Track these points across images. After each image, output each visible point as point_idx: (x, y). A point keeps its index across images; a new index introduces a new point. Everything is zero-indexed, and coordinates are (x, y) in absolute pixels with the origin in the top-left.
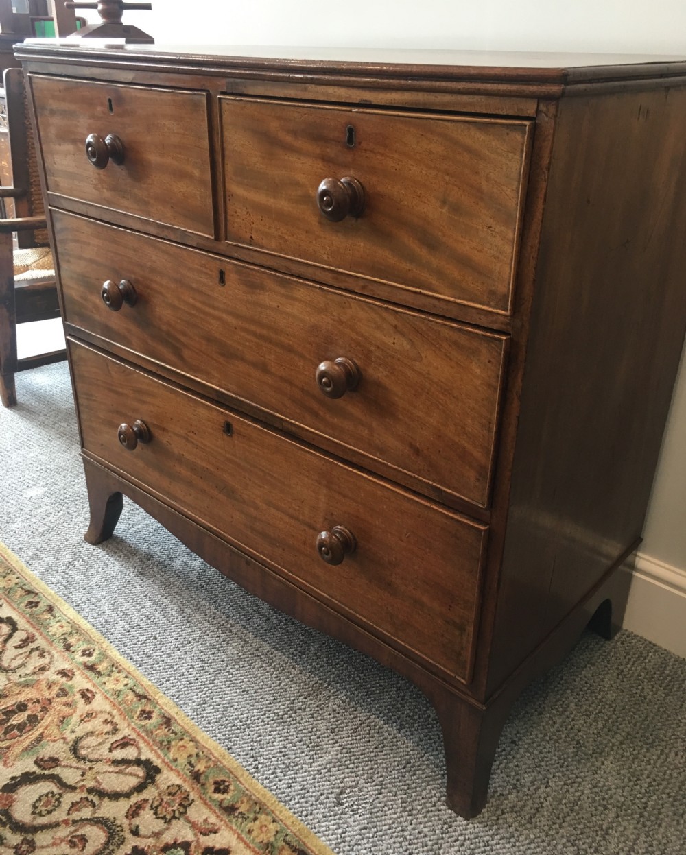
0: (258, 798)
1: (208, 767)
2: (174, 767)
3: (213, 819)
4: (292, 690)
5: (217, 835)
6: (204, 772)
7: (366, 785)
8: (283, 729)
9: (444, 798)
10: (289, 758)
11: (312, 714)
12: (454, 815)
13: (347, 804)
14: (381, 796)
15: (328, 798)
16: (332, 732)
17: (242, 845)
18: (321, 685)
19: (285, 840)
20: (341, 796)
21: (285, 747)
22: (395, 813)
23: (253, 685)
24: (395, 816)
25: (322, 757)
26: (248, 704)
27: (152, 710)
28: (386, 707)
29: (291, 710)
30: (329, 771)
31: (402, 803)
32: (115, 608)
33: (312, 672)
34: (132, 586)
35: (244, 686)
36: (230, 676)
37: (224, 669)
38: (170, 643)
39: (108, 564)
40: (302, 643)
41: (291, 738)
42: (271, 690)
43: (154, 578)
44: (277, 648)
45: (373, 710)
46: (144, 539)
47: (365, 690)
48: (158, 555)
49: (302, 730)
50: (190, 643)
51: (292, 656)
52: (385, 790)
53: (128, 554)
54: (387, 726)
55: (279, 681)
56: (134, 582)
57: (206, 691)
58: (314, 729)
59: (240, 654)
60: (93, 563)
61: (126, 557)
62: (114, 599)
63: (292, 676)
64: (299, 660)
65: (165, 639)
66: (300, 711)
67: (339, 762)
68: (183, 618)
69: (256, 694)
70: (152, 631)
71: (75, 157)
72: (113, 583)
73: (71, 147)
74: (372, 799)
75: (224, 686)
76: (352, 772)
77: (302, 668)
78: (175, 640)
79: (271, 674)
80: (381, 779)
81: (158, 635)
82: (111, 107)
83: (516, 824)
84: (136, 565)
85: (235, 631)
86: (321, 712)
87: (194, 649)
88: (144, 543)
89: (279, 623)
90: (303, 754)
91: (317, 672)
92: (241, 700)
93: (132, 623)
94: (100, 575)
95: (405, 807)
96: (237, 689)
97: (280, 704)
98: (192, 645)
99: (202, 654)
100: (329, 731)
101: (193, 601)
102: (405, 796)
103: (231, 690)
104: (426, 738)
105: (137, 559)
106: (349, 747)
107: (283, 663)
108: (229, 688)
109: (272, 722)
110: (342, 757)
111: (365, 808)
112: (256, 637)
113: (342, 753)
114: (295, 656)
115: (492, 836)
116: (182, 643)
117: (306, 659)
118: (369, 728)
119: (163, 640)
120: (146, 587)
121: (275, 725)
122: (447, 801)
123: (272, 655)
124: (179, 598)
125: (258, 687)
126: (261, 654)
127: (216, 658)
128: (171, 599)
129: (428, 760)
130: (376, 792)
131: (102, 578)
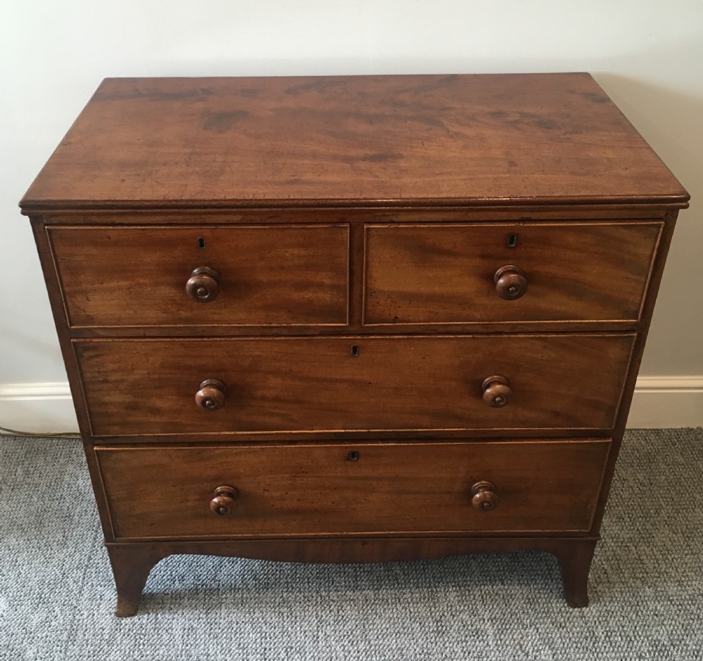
4: (422, 609)
7: (526, 631)
8: (449, 638)
9: (566, 605)
10: (474, 652)
11: (451, 615)
12: (580, 609)
13: (531, 651)
14: (540, 630)
15: (519, 656)
16: (475, 616)
18: (432, 591)
20: (523, 649)
21: (463, 648)
22: (556, 634)
23: (396, 626)
24: (558, 635)
25: (488, 636)
26: (410, 640)
28: (480, 575)
29: (438, 622)
30: (501, 640)
31: (553, 625)
32: (229, 651)
33: (417, 587)
34: (216, 624)
35: (392, 631)
36: (376, 631)
37: (366, 631)
38: (306, 642)
39: (169, 622)
40: (386, 573)
41: (459, 639)
42: (411, 620)
43: (223, 605)
44: (377, 589)
45: (477, 583)
46: (168, 580)
47: (459, 575)
48: (199, 585)
49: (459, 629)
50: (318, 631)
51: (392, 587)
52: (538, 626)
53: (174, 601)
54: (495, 587)
55: (407, 610)
56: (213, 620)
57: (375, 654)
58: (464, 623)
59: (361, 612)
60: (156, 631)
61: (177, 605)
62: (218, 645)
63: (409, 600)
64: (400, 586)
65: (298, 642)
66: (443, 618)
67: (499, 630)
68: (288, 617)
69: (406, 630)
70: (281, 644)
71: (131, 290)
72: (197, 633)
73: (124, 283)
74: (538, 636)
75: (381, 642)
76: (512, 630)
77: (409, 590)
78: (306, 638)
79: (397, 609)
80: (528, 621)
81: (289, 644)
82: (202, 245)
83: (607, 590)
84: (194, 606)
85: (335, 598)
86: (454, 609)
87: (328, 634)
88: (174, 583)
89: (355, 570)
90: (478, 643)
91: (420, 585)
92: (402, 641)
93: (258, 651)
94: (177, 636)
95: (556, 626)
96: (391, 636)
97: (427, 624)
98: (322, 632)
99: (337, 633)
100: (472, 617)
101: (277, 600)
102: (550, 620)
103: (388, 640)
104: (521, 577)
105: (189, 599)
106: (493, 616)
107: (393, 596)
108: (386, 640)
109: (438, 639)
110: (498, 626)
111: (541, 644)
112: (354, 592)
113: (494, 624)
114: (394, 585)
115: (605, 605)
116: (314, 636)
117: (403, 582)
118: (488, 597)
119: (298, 644)
120: (228, 617)
121: (441, 639)
122: (569, 605)
123: (381, 596)
124: (264, 606)
125: (401, 625)
126: (373, 601)
127: (350, 627)
128: (259, 611)
129: (535, 589)
130: (536, 631)
131: (183, 637)
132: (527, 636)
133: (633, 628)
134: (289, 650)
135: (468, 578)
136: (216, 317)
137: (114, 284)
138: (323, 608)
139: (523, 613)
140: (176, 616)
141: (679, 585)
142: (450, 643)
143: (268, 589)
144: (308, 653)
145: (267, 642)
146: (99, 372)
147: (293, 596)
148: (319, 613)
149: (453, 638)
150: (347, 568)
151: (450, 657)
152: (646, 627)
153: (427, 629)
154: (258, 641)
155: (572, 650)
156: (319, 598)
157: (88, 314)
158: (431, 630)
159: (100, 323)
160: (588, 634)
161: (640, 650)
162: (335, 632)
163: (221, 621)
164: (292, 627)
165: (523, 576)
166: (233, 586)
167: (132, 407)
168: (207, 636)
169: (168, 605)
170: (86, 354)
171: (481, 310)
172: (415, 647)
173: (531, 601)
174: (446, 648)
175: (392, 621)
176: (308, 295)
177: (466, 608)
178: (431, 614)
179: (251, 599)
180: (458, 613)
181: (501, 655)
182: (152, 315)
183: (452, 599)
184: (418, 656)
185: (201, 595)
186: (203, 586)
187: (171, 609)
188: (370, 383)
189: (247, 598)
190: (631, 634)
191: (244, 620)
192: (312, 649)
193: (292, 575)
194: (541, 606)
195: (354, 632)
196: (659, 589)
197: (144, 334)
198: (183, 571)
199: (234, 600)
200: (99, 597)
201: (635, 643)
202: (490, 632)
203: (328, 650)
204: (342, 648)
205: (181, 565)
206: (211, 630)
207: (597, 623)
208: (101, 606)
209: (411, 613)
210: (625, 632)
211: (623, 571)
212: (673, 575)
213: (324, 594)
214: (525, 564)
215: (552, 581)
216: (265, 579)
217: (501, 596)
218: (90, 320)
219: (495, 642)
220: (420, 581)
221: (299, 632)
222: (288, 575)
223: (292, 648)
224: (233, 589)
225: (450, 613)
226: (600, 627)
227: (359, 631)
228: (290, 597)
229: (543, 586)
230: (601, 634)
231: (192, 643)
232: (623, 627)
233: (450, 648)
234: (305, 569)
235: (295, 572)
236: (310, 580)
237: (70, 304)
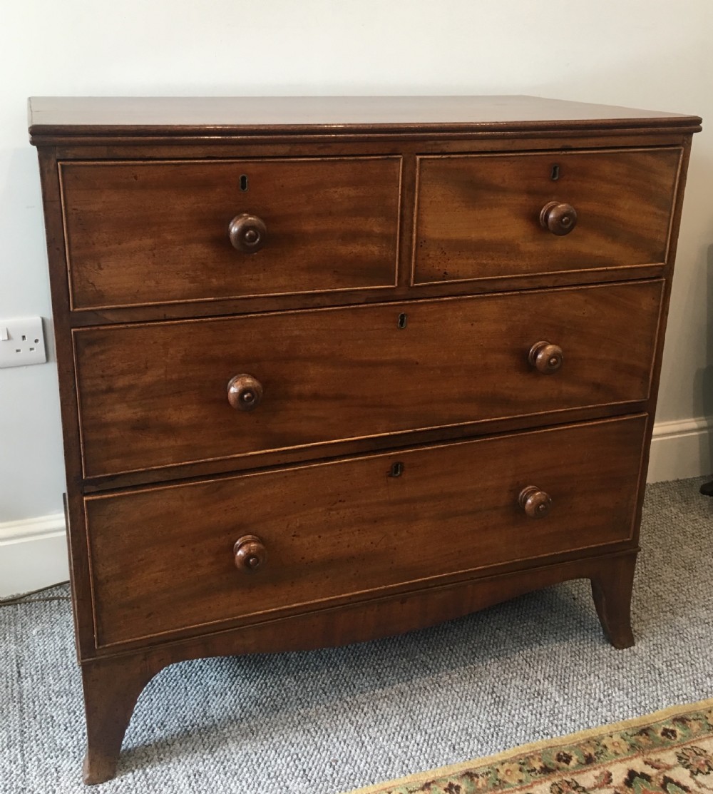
0: (583, 740)
1: (540, 760)
2: (529, 784)
3: (597, 773)
4: (468, 686)
5: (613, 774)
6: (544, 764)
7: (587, 680)
8: (511, 705)
9: (613, 648)
12: (628, 649)
13: (602, 697)
14: (600, 676)
16: (528, 679)
17: (628, 762)
18: (470, 668)
19: (632, 736)
20: (593, 697)
21: (532, 711)
22: (618, 675)
23: (448, 709)
24: (621, 676)
25: (551, 693)
26: (470, 718)
27: (448, 783)
28: (513, 642)
29: (491, 694)
30: (567, 694)
31: (610, 668)
32: (259, 785)
33: (452, 668)
34: (228, 761)
35: (446, 715)
36: (427, 720)
37: (416, 722)
38: (351, 752)
39: (164, 774)
40: (411, 663)
41: (523, 704)
42: (461, 700)
43: (229, 740)
44: (408, 680)
45: (514, 650)
46: (144, 730)
47: (491, 646)
48: (188, 726)
49: (518, 696)
50: (361, 737)
51: (424, 674)
52: (596, 673)
53: (161, 750)
54: (533, 649)
55: (453, 692)
56: (223, 758)
57: (438, 742)
58: (520, 688)
59: (401, 706)
60: (151, 787)
61: (167, 754)
62: (241, 781)
63: (450, 682)
64: (433, 671)
65: (341, 753)
66: (495, 690)
67: (560, 686)
68: (317, 733)
69: (461, 710)
70: (322, 760)
71: (155, 251)
72: (208, 776)
73: (148, 242)
74: (601, 682)
75: (439, 728)
76: (573, 683)
77: (444, 673)
78: (350, 748)
79: (440, 693)
80: (585, 671)
81: (332, 758)
82: (243, 187)
83: (644, 628)
84: (190, 749)
85: (365, 700)
86: (502, 678)
87: (373, 736)
88: (153, 732)
89: (374, 669)
90: (544, 703)
91: (454, 665)
92: (462, 721)
93: (296, 774)
94: (183, 785)
95: (614, 669)
96: (447, 720)
97: (481, 699)
98: (365, 736)
99: (384, 732)
100: (526, 680)
101: (295, 718)
102: (605, 665)
103: (446, 725)
104: (555, 635)
105: (181, 745)
106: (547, 675)
107: (430, 682)
108: (444, 725)
109: (500, 710)
110: (556, 683)
111: (608, 688)
112: (383, 689)
113: (552, 682)
114: (426, 672)
115: (650, 641)
116: (358, 743)
117: (434, 667)
118: (532, 659)
119: (343, 754)
120: (240, 749)
121: (504, 709)
122: (616, 648)
123: (416, 686)
124: (281, 728)
125: (453, 707)
126: (409, 692)
127: (396, 723)
128: (278, 735)
129: (576, 642)
130: (597, 678)
131: (190, 785)
132: (591, 685)
133: (688, 653)
134: (334, 764)
135: (502, 648)
136: (253, 285)
137: (134, 243)
138: (355, 713)
139: (575, 665)
140: (171, 765)
141: (707, 609)
142: (515, 710)
143: (278, 711)
144: (359, 761)
145: (304, 763)
146: (103, 377)
147: (314, 710)
148: (353, 719)
149: (516, 704)
150: (364, 670)
151: (523, 723)
152: (699, 650)
153: (484, 704)
154: (291, 765)
155: (642, 686)
156: (345, 705)
157: (98, 289)
158: (488, 703)
159: (112, 302)
160: (649, 668)
161: (705, 670)
162: (381, 733)
163: (233, 756)
164: (327, 741)
165: (556, 633)
166: (233, 718)
167: (141, 427)
168: (222, 776)
169: (156, 756)
170: (88, 352)
171: (527, 259)
172: (479, 723)
173: (577, 652)
174: (514, 716)
175: (441, 705)
176: (355, 249)
177: (515, 674)
178: (480, 689)
179: (262, 725)
180: (509, 681)
181: (574, 707)
182: (177, 285)
183: (495, 670)
184: (488, 731)
185: (196, 736)
186: (193, 726)
187: (162, 759)
188: (417, 363)
189: (256, 726)
190: (689, 659)
191: (262, 748)
192: (361, 756)
193: (302, 690)
194: (590, 655)
195: (404, 727)
196: (691, 616)
197: (165, 315)
198: (160, 717)
199: (241, 731)
200: (53, 770)
201: (697, 665)
202: (552, 689)
203: (381, 752)
204: (397, 745)
205: (154, 712)
206: (224, 769)
207: (652, 657)
208: (60, 780)
209: (458, 693)
210: (682, 658)
211: (650, 608)
212: (696, 602)
213: (348, 699)
214: (552, 623)
215: (588, 631)
216: (270, 701)
217: (545, 656)
218: (100, 297)
219: (562, 698)
220: (452, 661)
221: (338, 743)
222: (297, 691)
223: (337, 761)
224: (233, 721)
225: (500, 683)
226: (656, 660)
227: (408, 725)
228: (309, 712)
229: (582, 637)
230: (661, 665)
231: (205, 788)
232: (678, 654)
233: (518, 715)
234: (314, 682)
235: (304, 687)
236: (326, 690)
237: (76, 274)
